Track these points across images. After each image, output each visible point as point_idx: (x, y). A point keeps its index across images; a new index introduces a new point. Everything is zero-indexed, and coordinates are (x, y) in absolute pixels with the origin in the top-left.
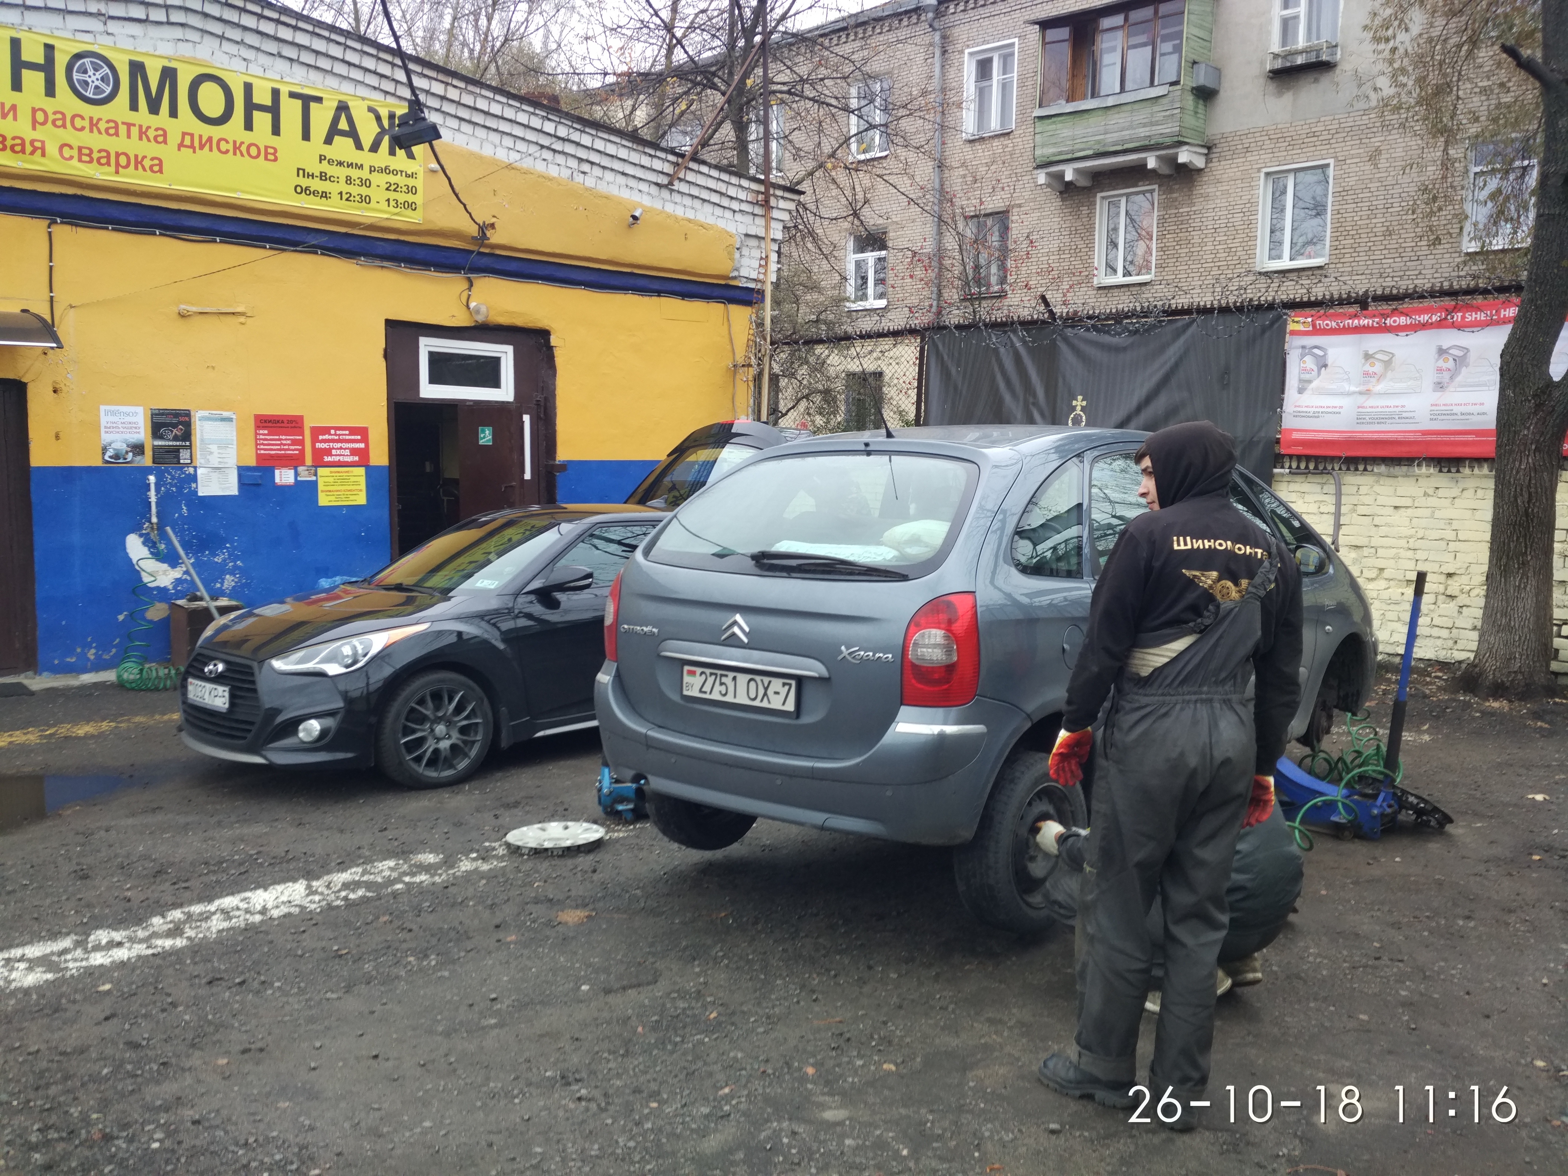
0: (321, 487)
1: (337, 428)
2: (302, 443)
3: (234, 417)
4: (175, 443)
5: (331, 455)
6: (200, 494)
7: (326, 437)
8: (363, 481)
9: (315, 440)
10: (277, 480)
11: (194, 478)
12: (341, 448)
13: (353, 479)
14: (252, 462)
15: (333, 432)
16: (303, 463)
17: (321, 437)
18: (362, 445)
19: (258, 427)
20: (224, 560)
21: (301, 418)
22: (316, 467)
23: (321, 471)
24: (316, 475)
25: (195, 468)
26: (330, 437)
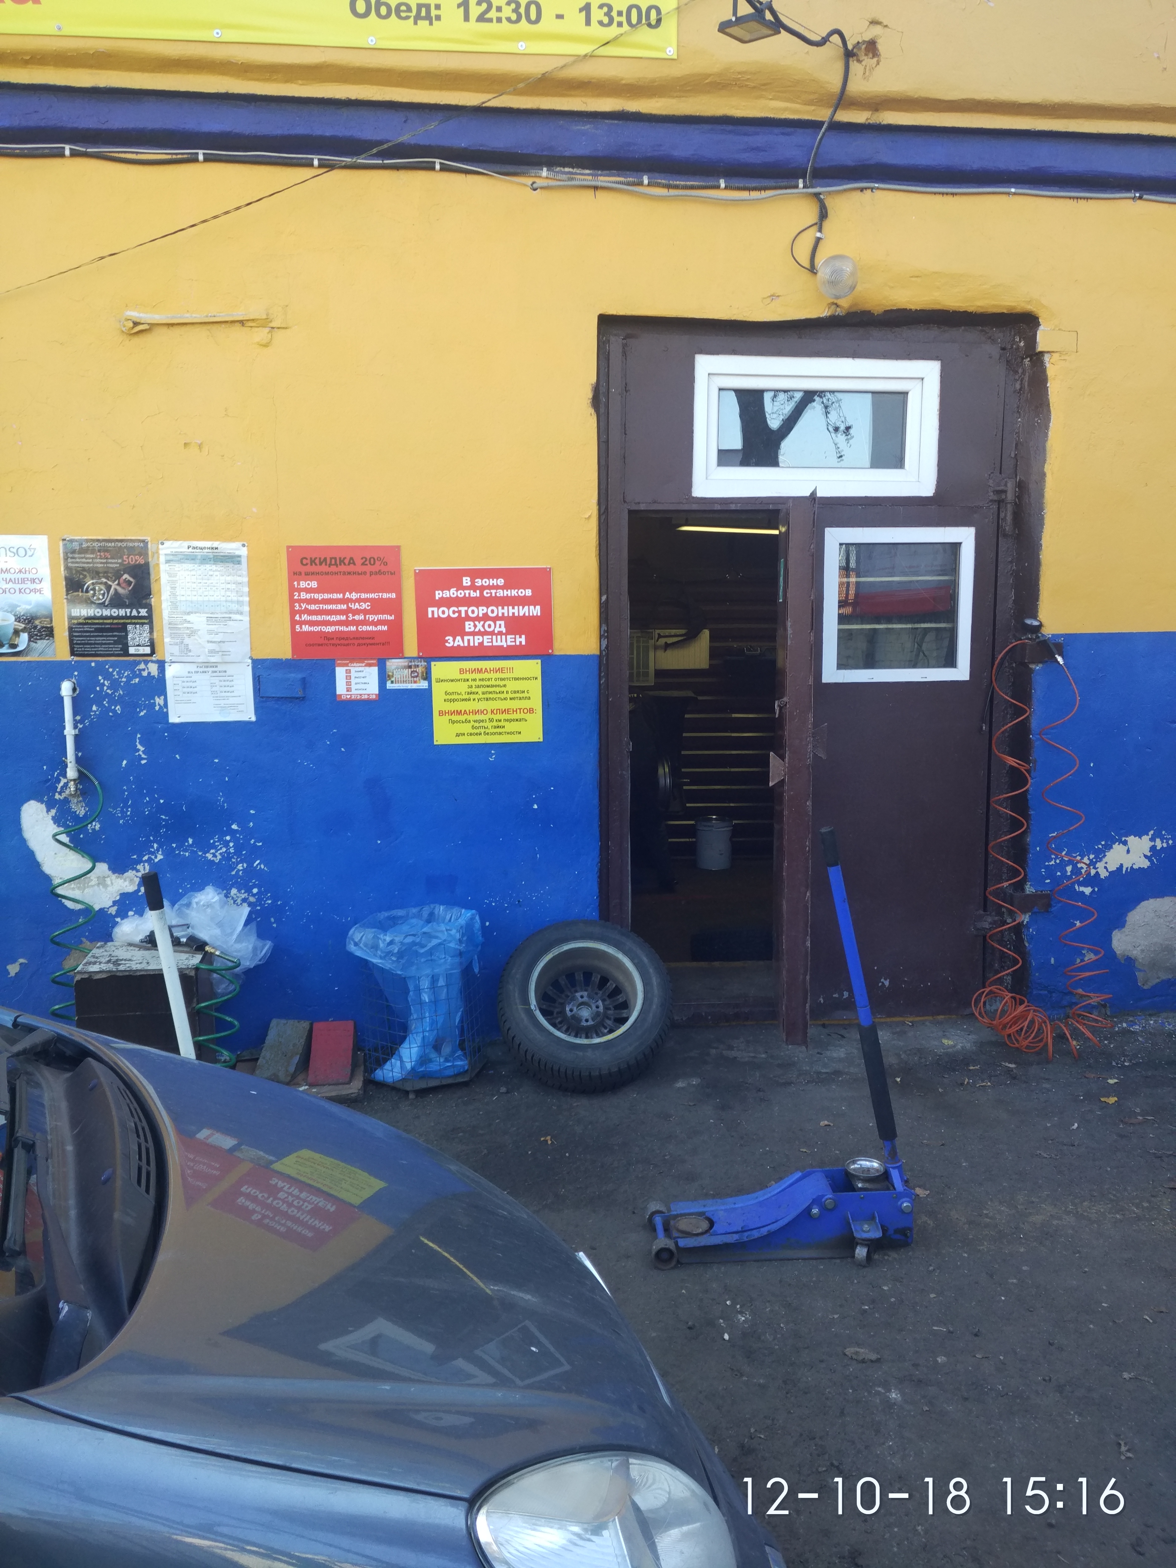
0: (437, 703)
1: (475, 574)
2: (395, 607)
3: (244, 552)
4: (115, 612)
5: (463, 634)
6: (173, 719)
7: (453, 593)
8: (535, 689)
9: (424, 600)
10: (341, 689)
11: (158, 685)
12: (486, 617)
13: (512, 686)
14: (283, 650)
15: (466, 581)
16: (398, 653)
17: (438, 595)
18: (536, 611)
19: (295, 575)
20: (227, 857)
21: (395, 551)
22: (429, 659)
23: (439, 669)
24: (427, 676)
25: (162, 665)
26: (461, 594)
